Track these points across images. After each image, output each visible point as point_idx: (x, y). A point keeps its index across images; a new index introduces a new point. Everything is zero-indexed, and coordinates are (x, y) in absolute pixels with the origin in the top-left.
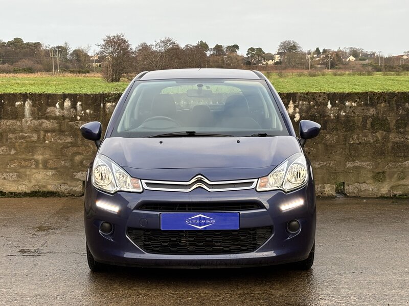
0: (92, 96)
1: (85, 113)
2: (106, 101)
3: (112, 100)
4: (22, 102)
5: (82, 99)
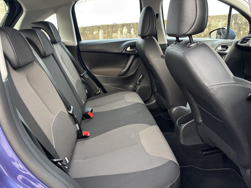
4: (97, 31)
5: (134, 27)
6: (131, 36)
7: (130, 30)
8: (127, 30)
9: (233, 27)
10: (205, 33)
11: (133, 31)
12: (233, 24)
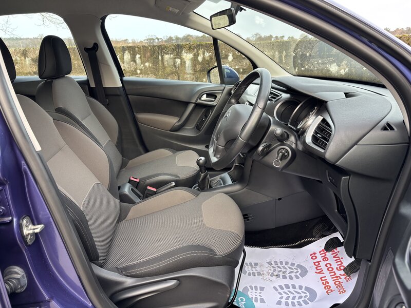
0: (150, 48)
1: (145, 66)
2: (164, 53)
3: (170, 52)
5: (141, 51)
6: (136, 65)
7: (135, 57)
8: (129, 57)
9: (284, 62)
10: (245, 68)
11: (139, 58)
12: (283, 56)
